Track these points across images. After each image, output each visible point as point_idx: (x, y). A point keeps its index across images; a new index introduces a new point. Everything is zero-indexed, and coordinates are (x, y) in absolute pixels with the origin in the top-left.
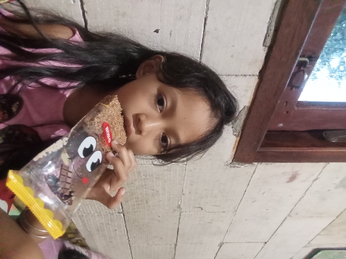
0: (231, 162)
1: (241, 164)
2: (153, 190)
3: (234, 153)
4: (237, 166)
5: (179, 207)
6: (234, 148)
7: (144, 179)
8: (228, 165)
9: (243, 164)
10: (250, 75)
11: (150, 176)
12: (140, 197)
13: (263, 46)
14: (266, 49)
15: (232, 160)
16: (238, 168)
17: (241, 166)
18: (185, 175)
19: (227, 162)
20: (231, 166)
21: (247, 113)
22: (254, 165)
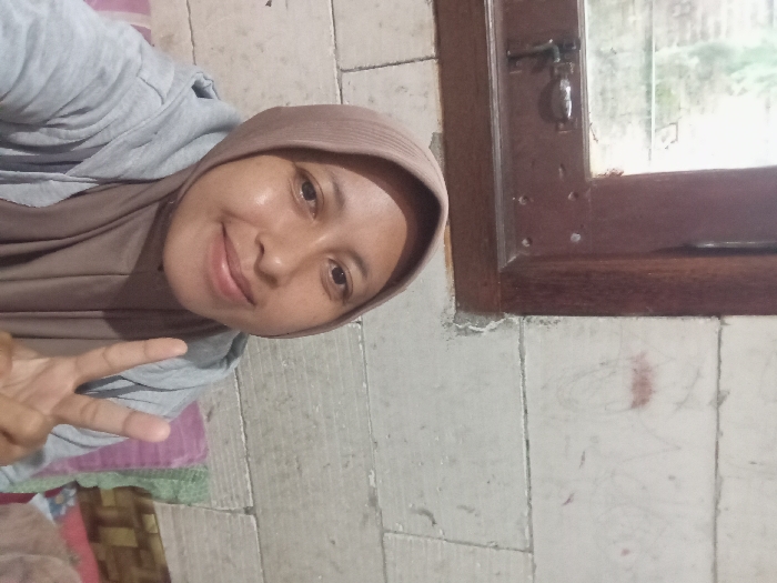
0: (452, 311)
2: (308, 416)
3: (452, 280)
4: (472, 327)
5: (373, 501)
6: (447, 261)
7: (286, 371)
8: (449, 325)
9: (483, 318)
10: (422, 60)
11: (295, 361)
12: (283, 442)
15: (454, 305)
16: (476, 337)
17: (480, 329)
18: (366, 364)
19: (445, 311)
20: (459, 330)
21: (443, 152)
22: (511, 322)
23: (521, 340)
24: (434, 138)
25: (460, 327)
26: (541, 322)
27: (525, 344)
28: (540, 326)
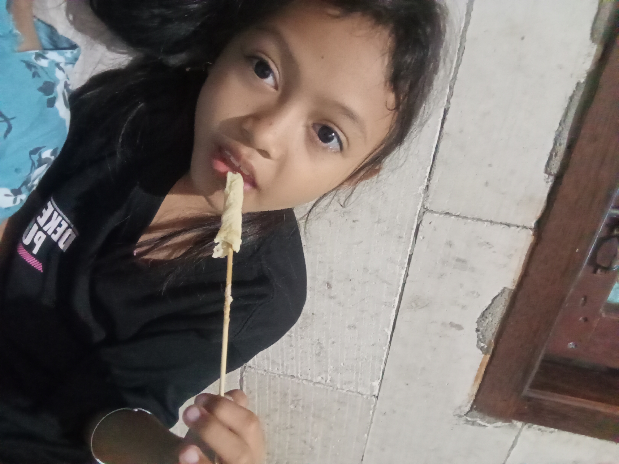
0: (467, 409)
1: (488, 418)
2: (305, 442)
3: (475, 390)
4: (479, 421)
6: (476, 377)
7: (292, 411)
8: (460, 416)
9: (492, 419)
10: (518, 227)
11: (303, 407)
12: (277, 452)
13: (546, 172)
14: (552, 178)
15: (469, 405)
16: (481, 428)
17: (486, 424)
18: (371, 422)
19: (460, 407)
20: (467, 421)
21: (507, 303)
22: (515, 426)
23: (517, 437)
24: (503, 291)
25: (469, 419)
26: (539, 429)
27: (519, 439)
28: (538, 431)
